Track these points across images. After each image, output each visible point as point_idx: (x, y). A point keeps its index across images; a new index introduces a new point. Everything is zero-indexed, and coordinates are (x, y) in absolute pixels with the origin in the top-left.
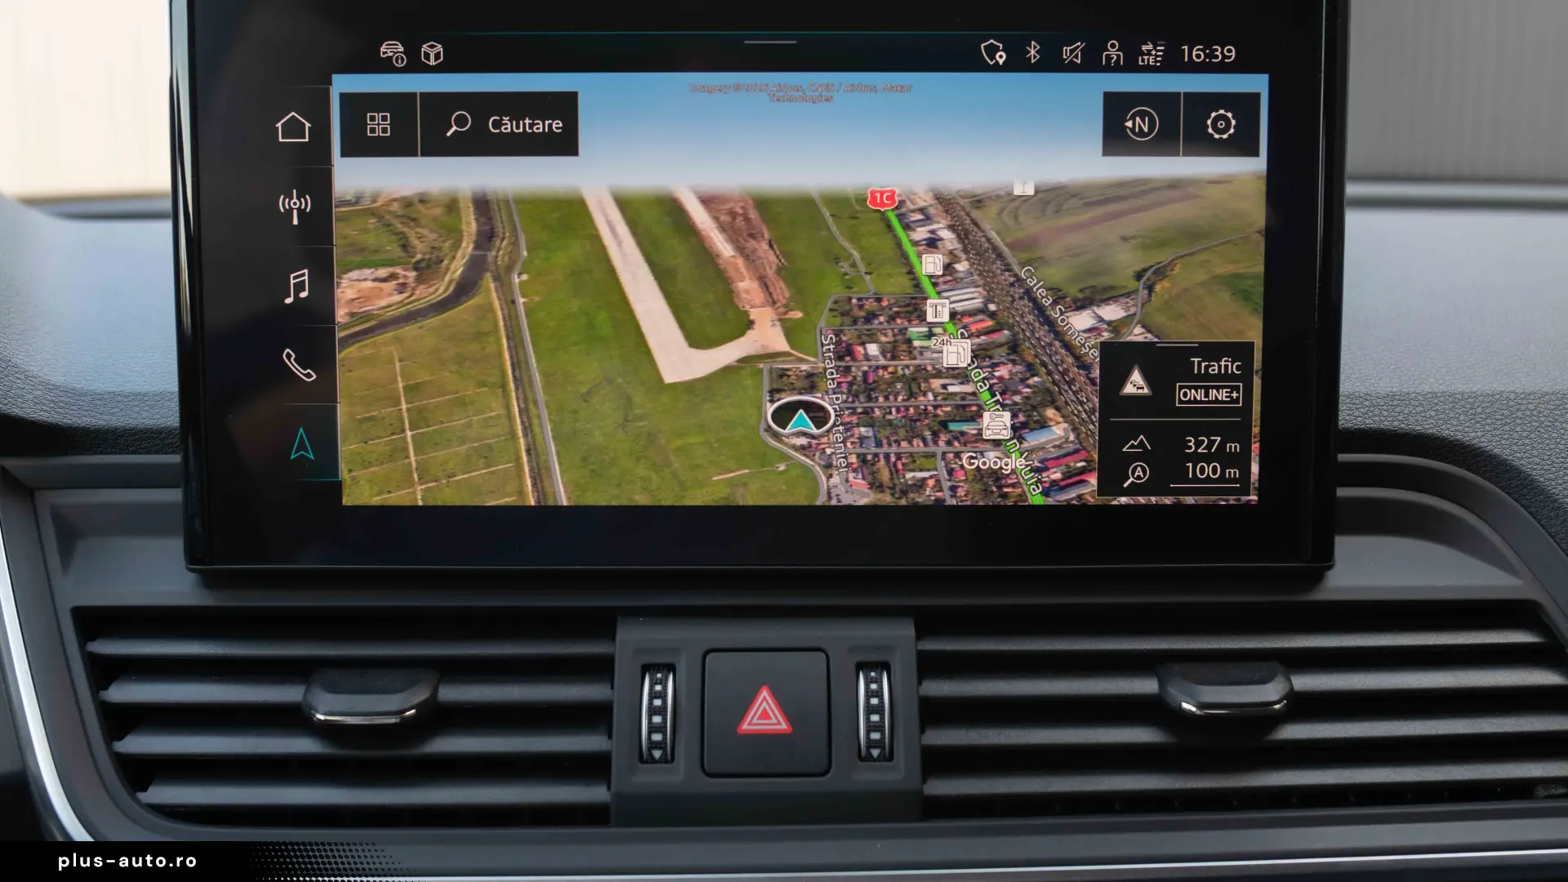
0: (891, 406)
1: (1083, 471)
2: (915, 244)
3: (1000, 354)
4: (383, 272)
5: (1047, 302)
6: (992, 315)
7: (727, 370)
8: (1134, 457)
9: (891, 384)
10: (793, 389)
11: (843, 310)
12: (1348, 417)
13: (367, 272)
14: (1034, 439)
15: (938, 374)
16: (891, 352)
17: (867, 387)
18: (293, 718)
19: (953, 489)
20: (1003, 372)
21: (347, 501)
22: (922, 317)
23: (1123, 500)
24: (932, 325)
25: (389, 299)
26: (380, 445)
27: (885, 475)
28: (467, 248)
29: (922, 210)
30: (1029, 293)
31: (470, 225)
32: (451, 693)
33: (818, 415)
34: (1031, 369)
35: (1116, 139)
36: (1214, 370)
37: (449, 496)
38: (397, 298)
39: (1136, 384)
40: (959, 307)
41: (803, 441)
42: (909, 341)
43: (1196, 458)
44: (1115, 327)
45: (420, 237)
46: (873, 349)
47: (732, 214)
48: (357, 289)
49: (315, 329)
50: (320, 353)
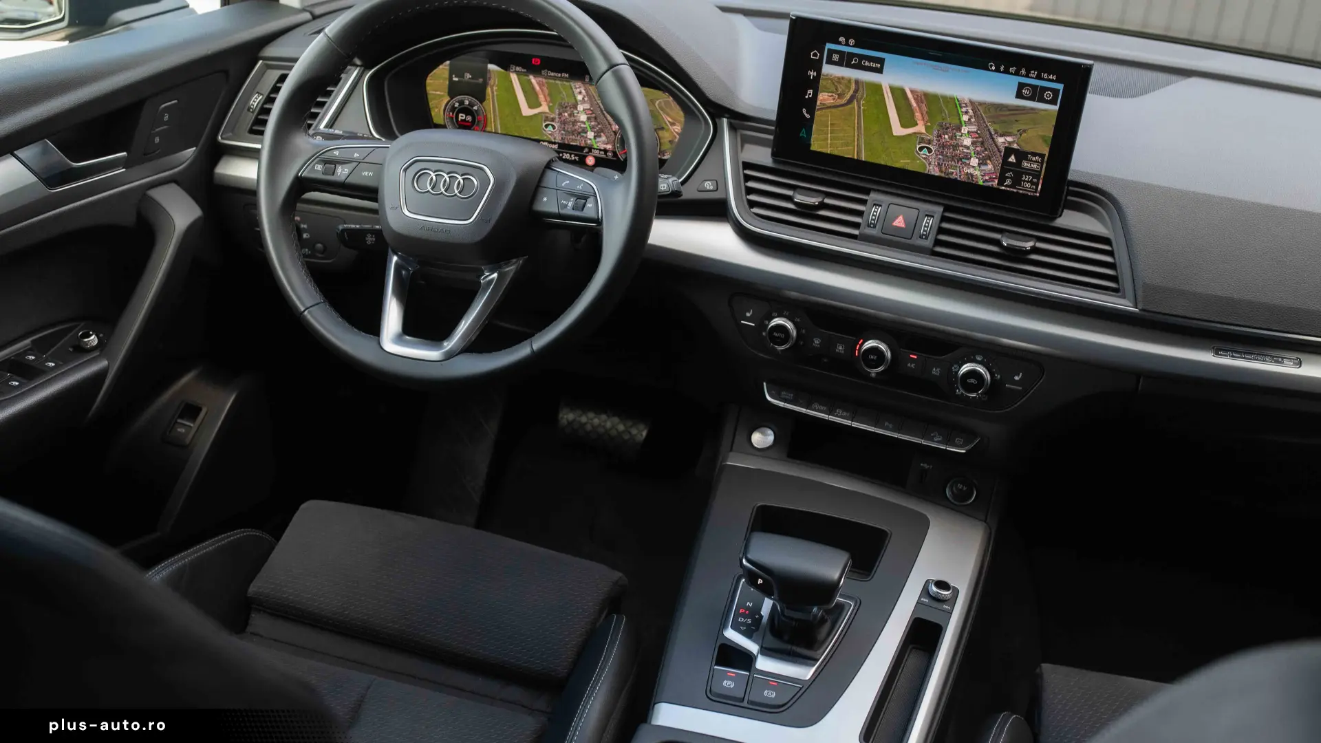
0: (948, 152)
1: (994, 178)
2: (962, 112)
3: (979, 144)
4: (830, 94)
5: (993, 133)
6: (978, 134)
7: (910, 135)
8: (1008, 177)
9: (949, 146)
10: (925, 143)
11: (941, 125)
12: (1070, 177)
13: (827, 94)
14: (983, 168)
15: (962, 146)
16: (951, 138)
17: (943, 146)
18: (789, 199)
19: (960, 176)
20: (978, 149)
21: (813, 148)
22: (960, 130)
23: (1003, 188)
24: (962, 134)
25: (830, 101)
26: (822, 137)
27: (944, 169)
28: (851, 92)
29: (966, 104)
30: (989, 130)
31: (853, 86)
32: (827, 201)
33: (930, 150)
34: (986, 149)
35: (1019, 95)
36: (1034, 159)
37: (836, 152)
38: (832, 101)
39: (1012, 159)
40: (970, 130)
41: (924, 156)
42: (956, 136)
43: (1024, 181)
44: (1010, 143)
45: (841, 88)
46: (946, 136)
47: (917, 96)
48: (823, 97)
49: (811, 105)
50: (812, 111)
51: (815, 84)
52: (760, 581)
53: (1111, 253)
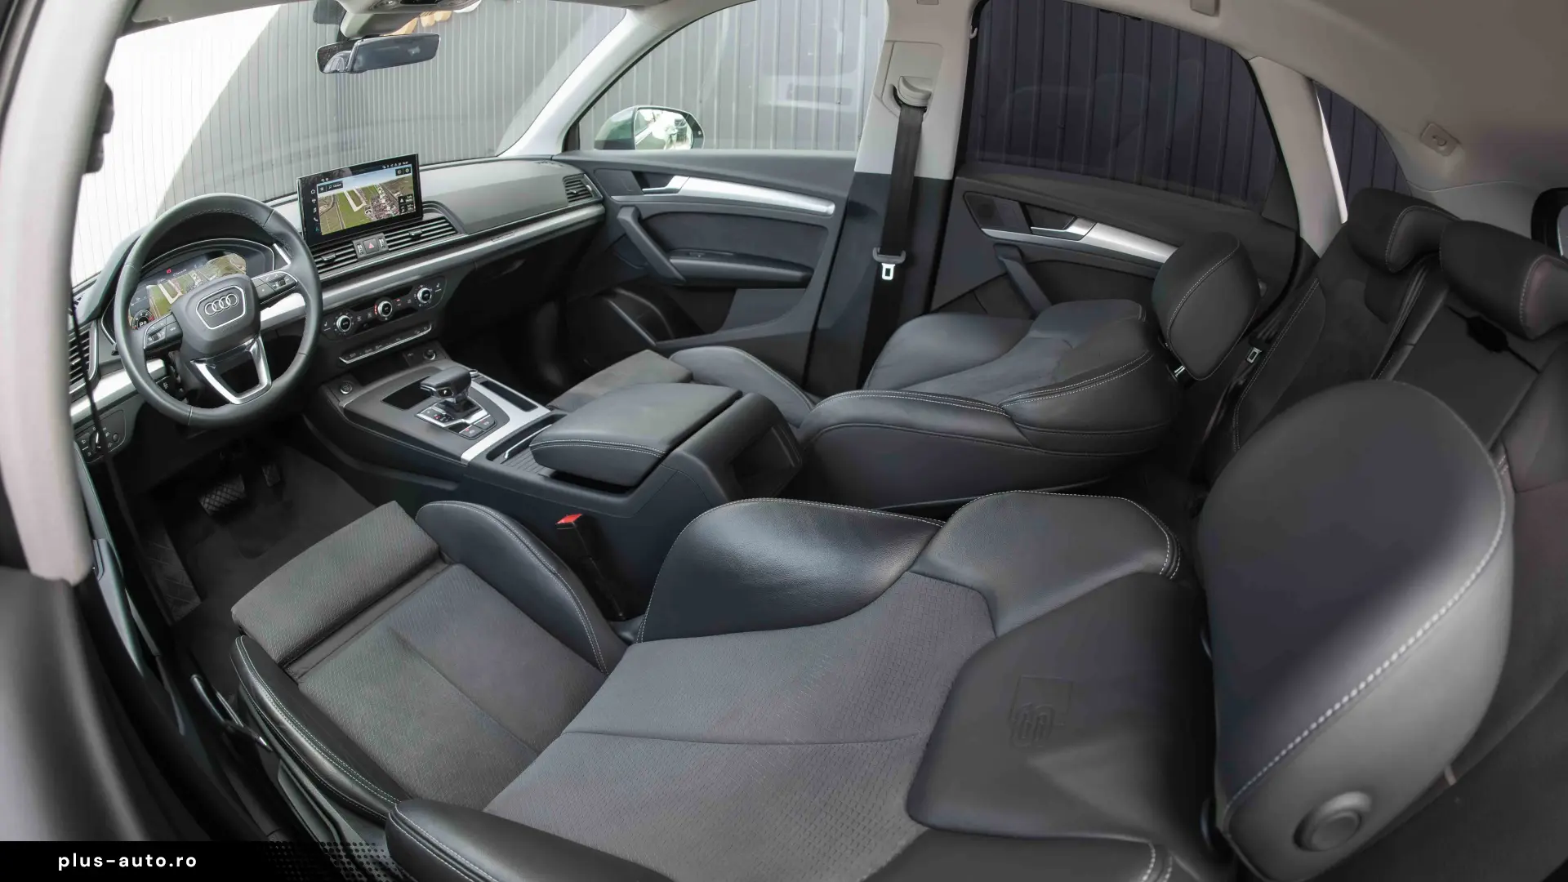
0: (377, 209)
1: (398, 212)
2: (378, 190)
3: (388, 201)
4: (324, 206)
5: (392, 194)
6: (386, 196)
7: (361, 209)
8: (403, 209)
9: (377, 206)
10: (367, 209)
11: (371, 199)
12: (422, 200)
13: (322, 206)
14: (392, 209)
15: (382, 204)
16: (377, 203)
17: (375, 207)
19: (385, 217)
20: (388, 203)
21: (323, 235)
22: (379, 198)
23: (401, 214)
24: (381, 199)
26: (325, 227)
27: (378, 217)
28: (332, 201)
29: (378, 186)
30: (390, 193)
31: (332, 198)
32: (338, 254)
33: (371, 211)
34: (391, 201)
35: (397, 174)
36: (408, 198)
37: (334, 231)
38: (325, 209)
39: (402, 201)
40: (383, 196)
41: (369, 215)
42: (379, 201)
43: (408, 208)
45: (327, 201)
46: (375, 203)
47: (359, 190)
48: (322, 209)
49: (317, 215)
50: (318, 218)
51: (316, 205)
52: (445, 392)
53: (447, 222)
